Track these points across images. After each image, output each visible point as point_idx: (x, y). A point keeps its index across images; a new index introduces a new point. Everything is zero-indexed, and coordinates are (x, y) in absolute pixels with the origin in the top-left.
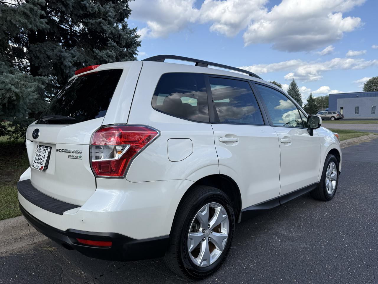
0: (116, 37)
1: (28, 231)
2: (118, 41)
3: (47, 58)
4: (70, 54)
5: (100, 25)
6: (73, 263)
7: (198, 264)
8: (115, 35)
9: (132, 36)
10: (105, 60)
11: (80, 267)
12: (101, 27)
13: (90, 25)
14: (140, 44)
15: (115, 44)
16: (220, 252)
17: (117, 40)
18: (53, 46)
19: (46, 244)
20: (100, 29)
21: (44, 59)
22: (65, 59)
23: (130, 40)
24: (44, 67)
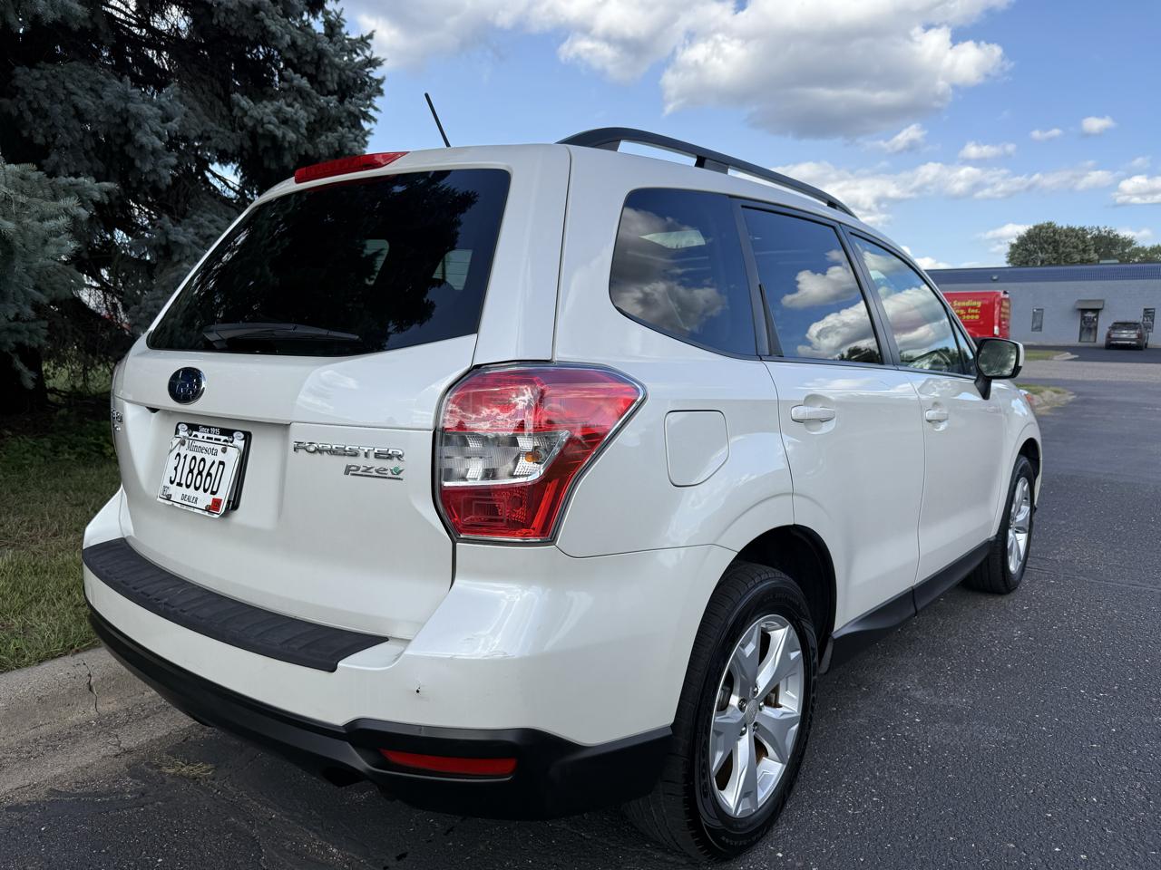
0: (309, 59)
1: (92, 712)
2: (314, 73)
3: (74, 117)
4: (155, 109)
5: (256, 16)
6: (286, 816)
7: (731, 810)
8: (304, 52)
9: (358, 59)
10: (270, 132)
11: (315, 831)
12: (259, 24)
13: (223, 14)
14: (382, 87)
15: (304, 82)
16: (779, 769)
17: (311, 70)
18: (93, 79)
19: (168, 753)
20: (256, 31)
21: (66, 120)
22: (139, 126)
23: (351, 74)
24: (67, 148)
